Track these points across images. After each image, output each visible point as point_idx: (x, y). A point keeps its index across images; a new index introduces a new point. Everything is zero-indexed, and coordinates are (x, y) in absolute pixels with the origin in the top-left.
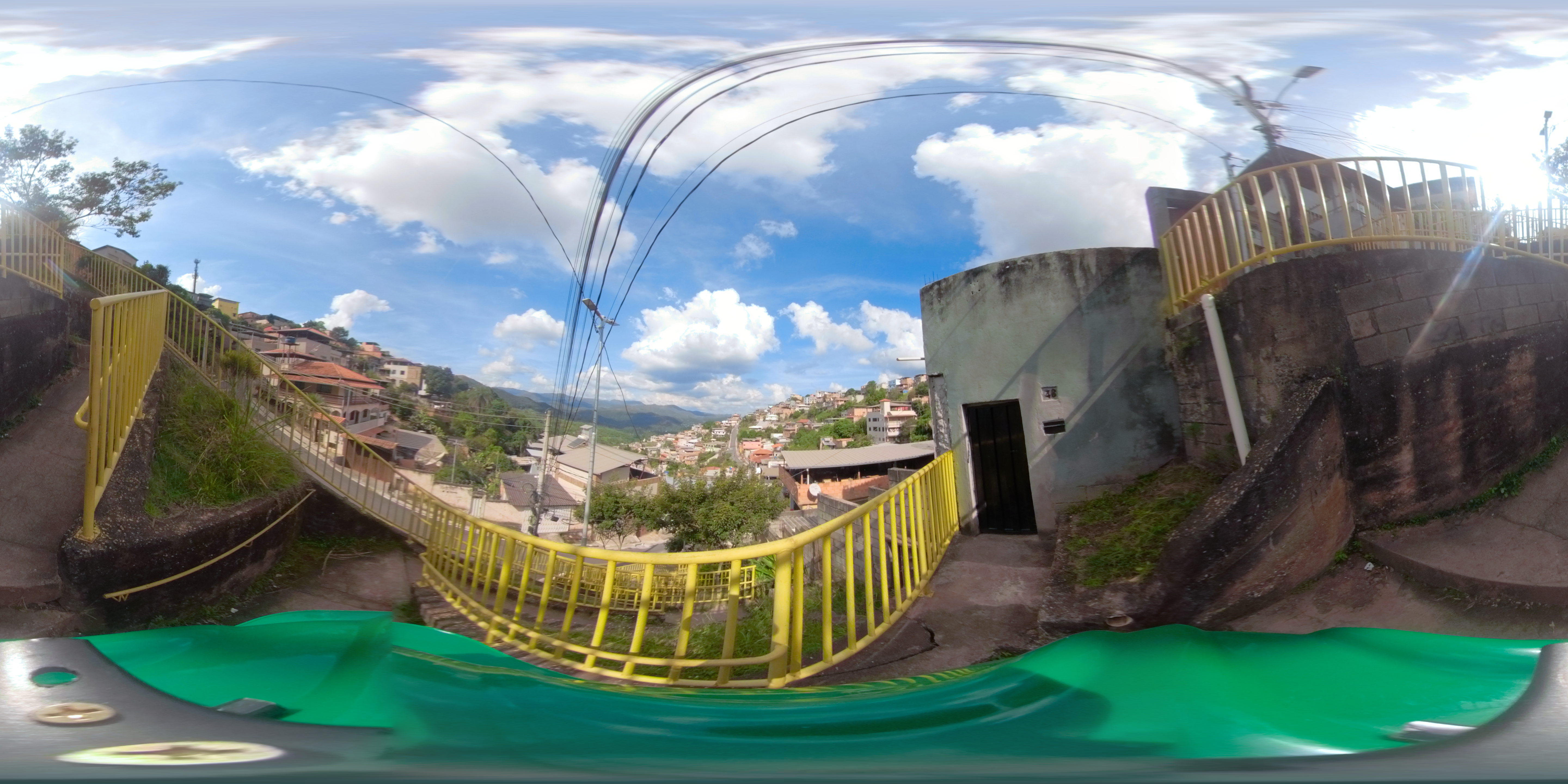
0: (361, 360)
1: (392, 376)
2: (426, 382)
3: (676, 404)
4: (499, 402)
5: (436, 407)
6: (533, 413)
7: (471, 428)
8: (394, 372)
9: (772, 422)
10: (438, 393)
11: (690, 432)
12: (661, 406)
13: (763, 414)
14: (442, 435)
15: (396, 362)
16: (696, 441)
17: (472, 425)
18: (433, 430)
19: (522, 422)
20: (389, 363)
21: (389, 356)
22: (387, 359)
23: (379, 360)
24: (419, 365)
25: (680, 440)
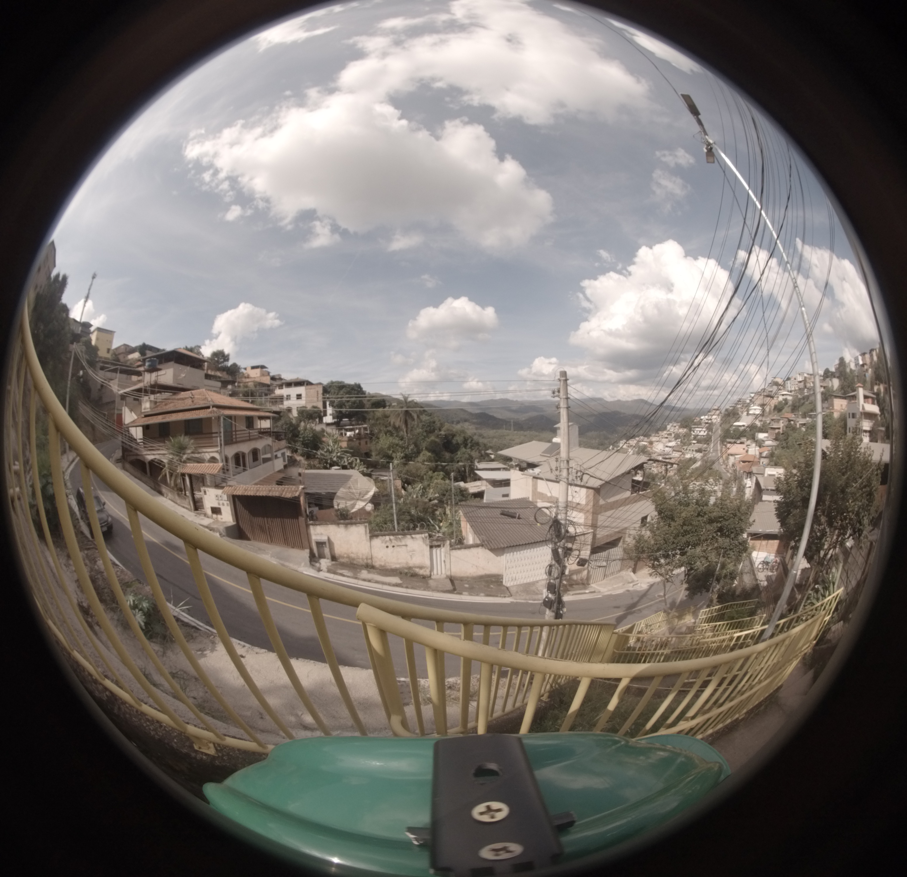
0: (246, 389)
1: (286, 404)
2: (332, 404)
3: (645, 398)
4: (428, 418)
5: (349, 434)
6: (470, 427)
7: (398, 454)
8: (288, 397)
9: (756, 416)
10: (349, 416)
11: (665, 432)
12: (627, 402)
13: (747, 406)
14: (363, 468)
15: (289, 384)
16: (673, 444)
17: (400, 449)
18: (351, 464)
19: (462, 438)
20: (281, 387)
21: (281, 379)
22: (279, 382)
23: (268, 386)
24: (320, 384)
25: (655, 444)
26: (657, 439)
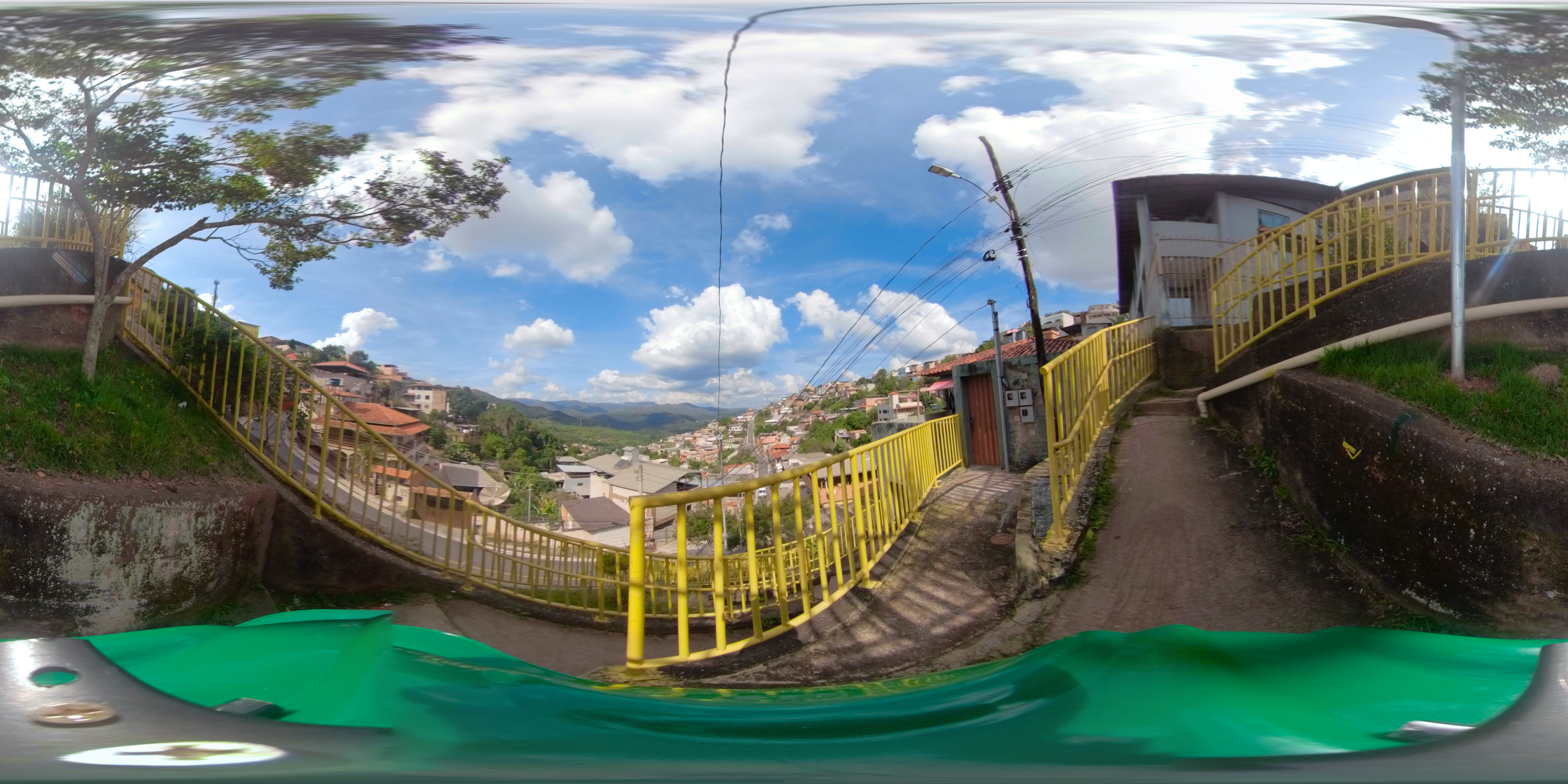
0: (383, 388)
2: (450, 404)
3: (689, 402)
8: (419, 397)
9: (787, 414)
10: (464, 416)
11: (707, 429)
12: (675, 405)
13: (777, 407)
16: (713, 439)
20: (415, 389)
21: (413, 382)
22: (411, 385)
23: (400, 384)
25: (698, 439)
26: (700, 435)
